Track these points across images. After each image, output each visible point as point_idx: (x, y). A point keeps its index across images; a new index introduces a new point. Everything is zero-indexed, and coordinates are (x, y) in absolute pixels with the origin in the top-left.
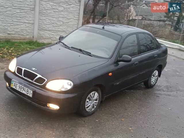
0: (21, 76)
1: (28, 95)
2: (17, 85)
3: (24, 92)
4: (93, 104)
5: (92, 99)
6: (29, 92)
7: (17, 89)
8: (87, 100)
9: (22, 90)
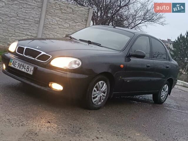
0: (22, 55)
1: (29, 72)
2: (16, 63)
3: (23, 70)
4: (100, 97)
5: (100, 89)
6: (30, 69)
7: (16, 68)
8: (95, 89)
9: (22, 67)
